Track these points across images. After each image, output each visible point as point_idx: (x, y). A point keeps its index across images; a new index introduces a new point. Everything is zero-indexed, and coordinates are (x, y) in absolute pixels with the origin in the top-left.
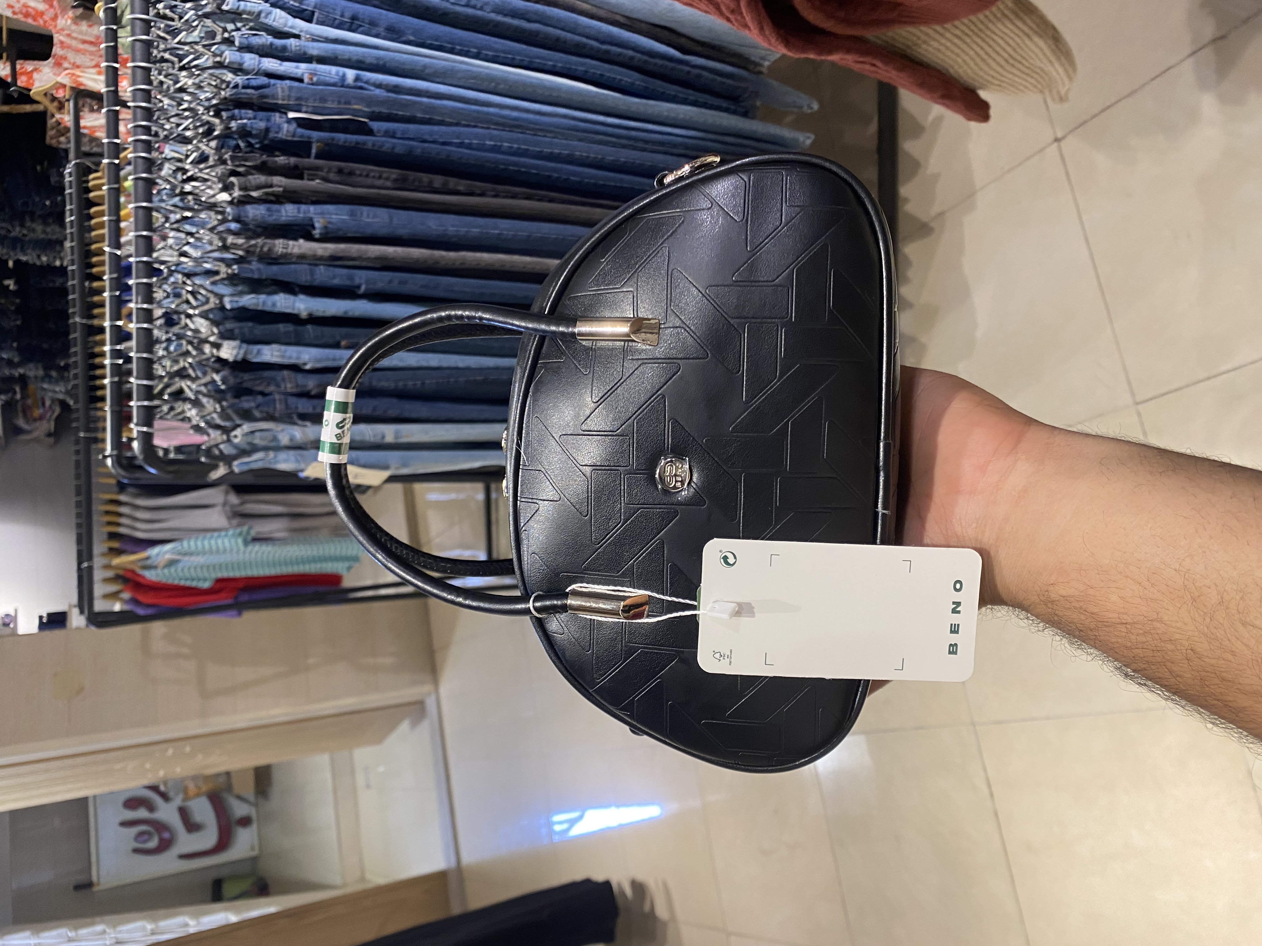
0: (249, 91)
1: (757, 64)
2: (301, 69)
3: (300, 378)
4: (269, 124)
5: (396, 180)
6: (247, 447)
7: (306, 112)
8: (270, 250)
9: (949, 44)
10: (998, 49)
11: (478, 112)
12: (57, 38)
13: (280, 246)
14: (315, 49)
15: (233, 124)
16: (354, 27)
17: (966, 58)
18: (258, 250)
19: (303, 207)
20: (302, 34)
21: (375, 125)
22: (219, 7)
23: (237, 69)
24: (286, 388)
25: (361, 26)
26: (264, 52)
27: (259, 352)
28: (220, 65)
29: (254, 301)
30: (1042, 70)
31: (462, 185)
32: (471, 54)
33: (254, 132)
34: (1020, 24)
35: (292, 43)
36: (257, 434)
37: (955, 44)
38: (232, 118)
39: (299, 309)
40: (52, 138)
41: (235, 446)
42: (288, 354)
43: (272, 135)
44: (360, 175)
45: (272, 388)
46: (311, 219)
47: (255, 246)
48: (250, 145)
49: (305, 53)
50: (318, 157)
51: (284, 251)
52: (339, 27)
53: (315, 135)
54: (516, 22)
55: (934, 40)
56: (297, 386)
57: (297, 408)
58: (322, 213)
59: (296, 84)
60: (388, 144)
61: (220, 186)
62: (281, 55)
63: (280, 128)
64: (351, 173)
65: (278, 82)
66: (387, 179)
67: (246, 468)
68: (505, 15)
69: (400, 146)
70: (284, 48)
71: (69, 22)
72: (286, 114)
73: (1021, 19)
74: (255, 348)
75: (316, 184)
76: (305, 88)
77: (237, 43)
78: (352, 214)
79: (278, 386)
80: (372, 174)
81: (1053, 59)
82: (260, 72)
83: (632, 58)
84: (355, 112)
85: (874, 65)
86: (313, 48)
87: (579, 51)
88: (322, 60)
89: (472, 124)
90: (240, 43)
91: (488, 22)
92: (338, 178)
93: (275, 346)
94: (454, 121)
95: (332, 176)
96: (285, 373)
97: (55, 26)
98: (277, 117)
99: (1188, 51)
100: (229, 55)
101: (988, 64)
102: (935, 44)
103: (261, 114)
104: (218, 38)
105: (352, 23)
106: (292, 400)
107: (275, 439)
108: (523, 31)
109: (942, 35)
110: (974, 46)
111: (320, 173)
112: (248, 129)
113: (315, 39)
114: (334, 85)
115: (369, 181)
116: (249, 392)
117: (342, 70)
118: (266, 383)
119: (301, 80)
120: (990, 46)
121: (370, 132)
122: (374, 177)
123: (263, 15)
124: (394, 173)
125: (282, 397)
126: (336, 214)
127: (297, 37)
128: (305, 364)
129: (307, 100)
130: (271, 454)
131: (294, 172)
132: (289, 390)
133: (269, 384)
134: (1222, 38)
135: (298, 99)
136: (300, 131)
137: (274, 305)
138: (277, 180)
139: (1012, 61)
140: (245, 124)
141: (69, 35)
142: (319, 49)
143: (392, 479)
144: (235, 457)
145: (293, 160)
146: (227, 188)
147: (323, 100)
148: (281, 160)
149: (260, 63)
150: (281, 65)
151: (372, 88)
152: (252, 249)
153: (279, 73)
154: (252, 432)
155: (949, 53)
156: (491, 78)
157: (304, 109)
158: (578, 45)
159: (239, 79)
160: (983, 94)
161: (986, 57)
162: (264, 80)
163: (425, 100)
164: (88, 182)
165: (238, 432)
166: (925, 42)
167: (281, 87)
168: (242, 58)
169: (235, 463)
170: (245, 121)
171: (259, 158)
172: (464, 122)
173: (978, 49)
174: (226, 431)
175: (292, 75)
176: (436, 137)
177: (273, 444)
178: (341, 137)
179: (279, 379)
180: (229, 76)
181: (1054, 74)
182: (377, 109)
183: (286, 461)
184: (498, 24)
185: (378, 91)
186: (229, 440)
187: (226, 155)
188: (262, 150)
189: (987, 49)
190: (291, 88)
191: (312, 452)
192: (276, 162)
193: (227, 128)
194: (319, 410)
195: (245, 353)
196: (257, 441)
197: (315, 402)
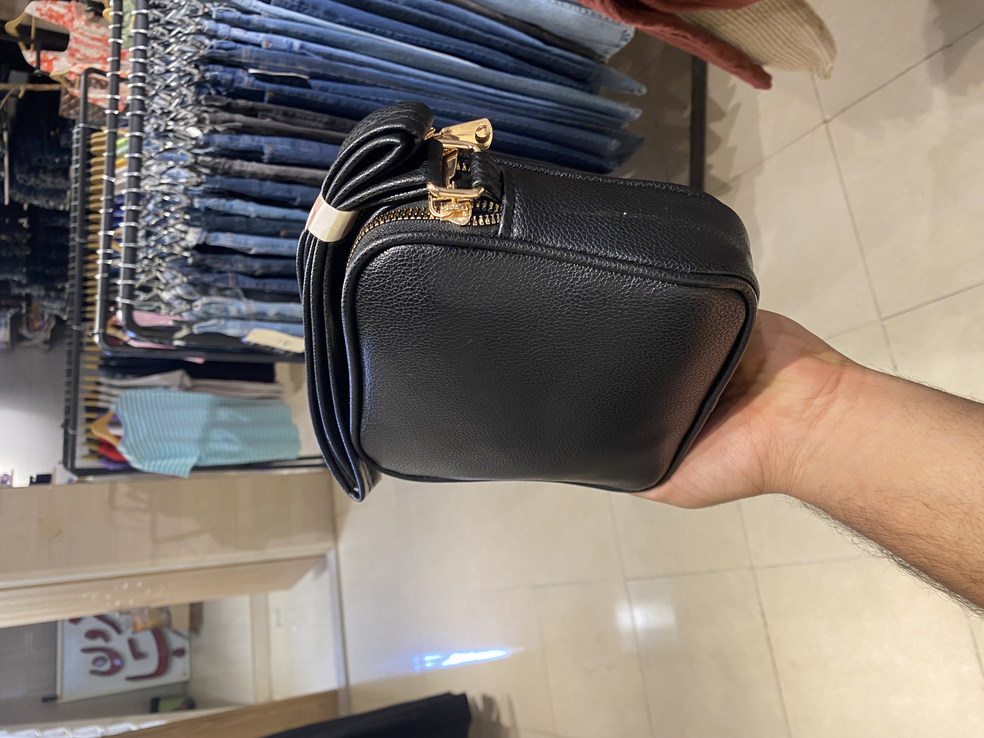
0: (221, 51)
1: (600, 56)
2: (260, 37)
3: (249, 261)
4: (235, 77)
5: (326, 123)
6: (205, 316)
7: (262, 69)
8: (230, 168)
9: (741, 27)
10: (778, 33)
11: (391, 77)
12: (72, 35)
13: (238, 165)
14: (271, 23)
15: (208, 75)
16: (301, 9)
17: (754, 38)
18: (221, 167)
19: (257, 138)
20: (263, 13)
21: (313, 83)
23: (212, 36)
24: (237, 268)
25: (305, 9)
26: (234, 24)
27: (216, 238)
28: (200, 32)
29: (216, 203)
30: (811, 51)
32: (387, 35)
33: (223, 82)
34: (794, 14)
35: (255, 17)
36: (213, 306)
37: (746, 27)
38: (208, 70)
39: (249, 211)
40: (64, 110)
41: (196, 316)
42: (238, 241)
43: (236, 85)
44: (300, 118)
45: (226, 267)
46: (262, 147)
47: (218, 163)
48: (219, 93)
49: (264, 26)
50: (270, 102)
51: (241, 169)
52: (290, 8)
53: (268, 86)
54: (421, 13)
55: (731, 22)
56: (246, 267)
57: (244, 284)
58: (270, 143)
59: (256, 48)
60: (322, 96)
61: (196, 119)
62: (246, 26)
63: (242, 80)
64: (293, 116)
65: (243, 47)
66: (320, 122)
67: (203, 331)
68: (415, 7)
69: (330, 98)
70: (249, 22)
71: (83, 23)
72: (247, 70)
74: (213, 235)
75: (267, 122)
76: (262, 52)
77: (214, 16)
78: (293, 145)
79: (231, 266)
80: (309, 117)
81: (818, 41)
82: (230, 38)
83: (507, 45)
84: (299, 72)
85: (685, 37)
86: (270, 22)
87: (466, 37)
88: (276, 32)
89: (386, 85)
90: (217, 16)
91: (400, 12)
92: (283, 119)
93: (228, 234)
94: (372, 83)
95: (279, 117)
96: (238, 256)
97: (72, 26)
98: (240, 73)
99: (924, 55)
100: (207, 24)
101: (769, 44)
102: (731, 26)
103: (229, 69)
104: (200, 13)
105: (299, 7)
106: (240, 278)
107: (226, 310)
108: (426, 19)
109: (736, 19)
110: (760, 29)
111: (270, 114)
112: (219, 79)
113: (272, 16)
114: (284, 50)
115: (307, 122)
116: (210, 270)
117: (290, 40)
118: (222, 264)
119: (259, 46)
120: (772, 30)
121: (309, 87)
122: (310, 120)
124: (326, 118)
125: (234, 275)
126: (281, 144)
127: (259, 14)
129: (263, 60)
130: (223, 322)
131: (251, 112)
132: (239, 270)
133: (224, 264)
134: (949, 46)
135: (257, 59)
136: (257, 82)
137: (231, 208)
138: (238, 117)
139: (787, 42)
140: (216, 76)
141: (82, 34)
142: (274, 23)
144: (194, 323)
145: (250, 103)
146: (200, 123)
147: (276, 60)
148: (242, 102)
149: (230, 31)
150: (245, 34)
151: (311, 54)
152: (216, 166)
153: (244, 39)
154: (210, 304)
155: (740, 33)
156: (400, 53)
157: (261, 67)
158: (466, 33)
159: (214, 42)
160: (767, 69)
161: (768, 38)
162: (232, 44)
163: (351, 66)
164: (90, 139)
165: (198, 303)
166: (723, 24)
167: (244, 50)
168: (217, 27)
169: (195, 327)
170: (217, 73)
171: (225, 99)
172: (380, 84)
173: (763, 32)
174: (190, 302)
175: (254, 42)
176: (358, 94)
177: (224, 314)
178: (287, 89)
179: (233, 261)
180: (207, 42)
181: (820, 53)
182: (315, 70)
183: (233, 327)
184: (408, 13)
185: (317, 58)
186: (191, 310)
187: (202, 97)
188: (228, 96)
189: (770, 32)
190: (252, 51)
191: (253, 323)
192: (237, 104)
193: (203, 77)
194: (261, 287)
195: (206, 238)
196: (212, 311)
197: (258, 281)
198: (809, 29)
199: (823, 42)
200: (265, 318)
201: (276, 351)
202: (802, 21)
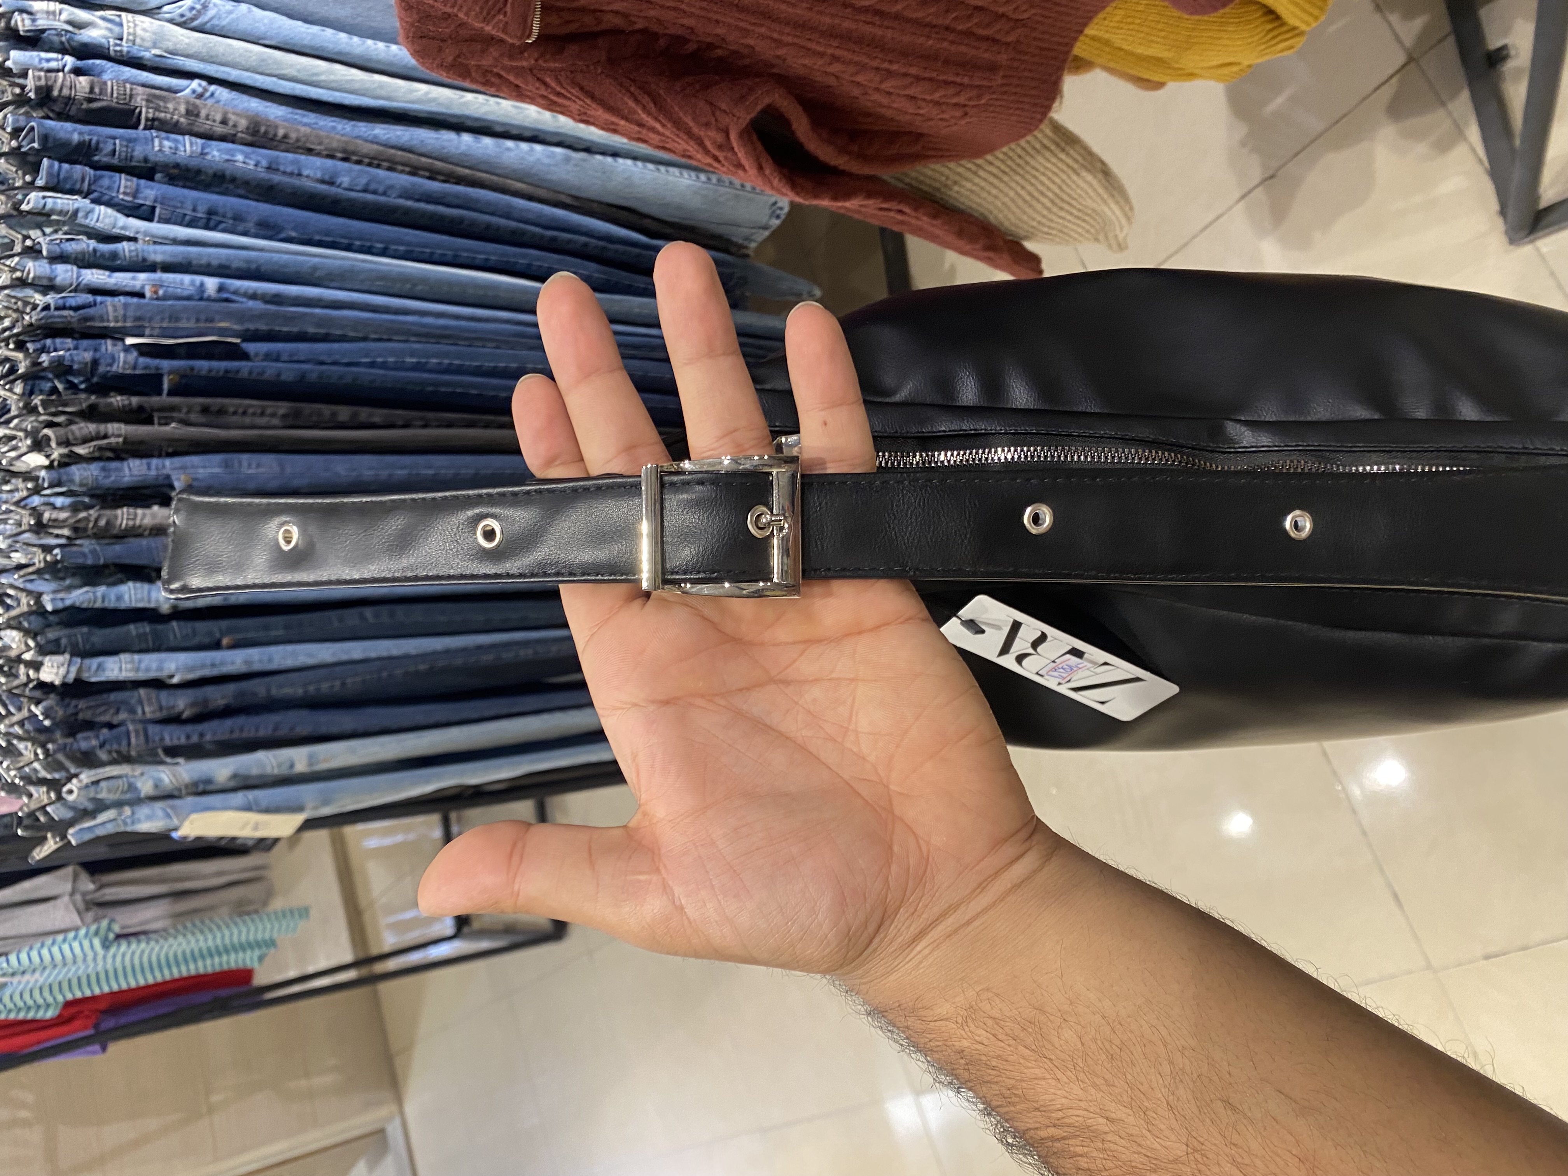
0: (65, 313)
1: (741, 244)
2: (140, 280)
3: (165, 697)
4: (98, 355)
5: (284, 416)
6: (90, 806)
7: (151, 336)
8: (109, 524)
9: (983, 184)
10: (1041, 188)
11: (392, 321)
13: (124, 516)
14: (158, 254)
15: (44, 358)
16: (212, 223)
17: (1006, 200)
18: (91, 525)
19: (155, 462)
20: (139, 236)
21: (251, 347)
22: (16, 206)
23: (48, 286)
24: (144, 712)
25: (221, 222)
26: (84, 262)
27: (100, 667)
28: (22, 283)
29: (90, 596)
30: (1094, 211)
31: (378, 415)
32: (374, 250)
33: (76, 367)
34: (1063, 156)
35: (125, 247)
36: (103, 784)
37: (991, 184)
38: (43, 350)
39: (157, 601)
41: (72, 807)
42: (143, 666)
43: (102, 369)
44: (235, 413)
45: (123, 716)
46: (168, 477)
47: (87, 519)
48: (72, 387)
49: (144, 260)
50: (170, 394)
51: (131, 523)
52: (192, 224)
53: (166, 364)
54: (431, 207)
55: (966, 179)
56: (161, 708)
57: (162, 739)
58: (183, 468)
59: (134, 300)
60: (271, 369)
61: (29, 442)
62: (112, 264)
63: (113, 359)
64: (221, 412)
65: (109, 300)
66: (273, 415)
67: (87, 837)
68: (418, 200)
69: (286, 371)
70: (114, 255)
72: (123, 340)
73: (1063, 150)
74: (94, 662)
75: (172, 429)
76: (147, 305)
77: (45, 253)
78: (226, 465)
79: (132, 711)
80: (251, 411)
81: (1105, 195)
82: (81, 288)
83: (586, 245)
84: (222, 332)
85: (900, 212)
86: (155, 252)
87: (515, 239)
88: (168, 268)
89: (385, 337)
90: (51, 251)
91: (394, 209)
92: (202, 419)
93: (124, 657)
94: (360, 335)
95: (193, 417)
96: (142, 692)
98: (108, 346)
99: (1236, 195)
100: (34, 268)
101: (1031, 206)
102: (969, 185)
103: (85, 343)
104: (18, 248)
105: (209, 220)
106: (153, 729)
107: (131, 787)
108: (442, 217)
109: (975, 173)
110: (1013, 185)
111: (175, 414)
112: (66, 363)
113: (158, 241)
114: (189, 298)
115: (247, 420)
116: (90, 726)
117: (198, 279)
118: (112, 711)
119: (141, 295)
120: (1032, 185)
121: (245, 356)
122: (254, 414)
123: (80, 215)
124: (283, 407)
125: (140, 727)
126: (204, 467)
127: (134, 239)
128: (172, 676)
130: (127, 811)
131: (137, 416)
132: (149, 716)
133: (118, 711)
134: (1271, 177)
135: (138, 319)
136: (143, 360)
137: (119, 598)
138: (112, 427)
139: (1058, 201)
140: (63, 357)
142: (163, 253)
143: (310, 824)
144: (71, 823)
145: (135, 400)
146: (39, 445)
147: (174, 317)
148: (117, 400)
149: (79, 276)
150: (109, 276)
151: (244, 300)
152: (81, 525)
153: (108, 287)
154: (96, 783)
155: (984, 195)
156: (405, 278)
157: (147, 332)
158: (514, 232)
159: (51, 298)
160: (1030, 246)
161: (1028, 198)
162: (86, 298)
163: (318, 311)
165: (74, 785)
166: (955, 183)
167: (112, 305)
168: (52, 271)
169: (71, 831)
170: (61, 353)
171: (86, 400)
172: (373, 336)
173: (1019, 189)
174: (55, 785)
175: (128, 289)
176: (337, 357)
177: (128, 796)
178: (203, 365)
179: (133, 701)
180: (39, 299)
181: (1109, 213)
182: (252, 326)
183: (149, 818)
184: (407, 211)
185: (251, 304)
186: (59, 798)
187: (37, 400)
188: (90, 390)
189: (1029, 188)
190: (126, 306)
191: (189, 802)
192: (111, 404)
193: (36, 364)
194: (195, 739)
195: (80, 670)
196: (103, 795)
197: (189, 728)
198: (1089, 177)
199: (1112, 196)
200: (210, 787)
201: (238, 842)
202: (1076, 166)
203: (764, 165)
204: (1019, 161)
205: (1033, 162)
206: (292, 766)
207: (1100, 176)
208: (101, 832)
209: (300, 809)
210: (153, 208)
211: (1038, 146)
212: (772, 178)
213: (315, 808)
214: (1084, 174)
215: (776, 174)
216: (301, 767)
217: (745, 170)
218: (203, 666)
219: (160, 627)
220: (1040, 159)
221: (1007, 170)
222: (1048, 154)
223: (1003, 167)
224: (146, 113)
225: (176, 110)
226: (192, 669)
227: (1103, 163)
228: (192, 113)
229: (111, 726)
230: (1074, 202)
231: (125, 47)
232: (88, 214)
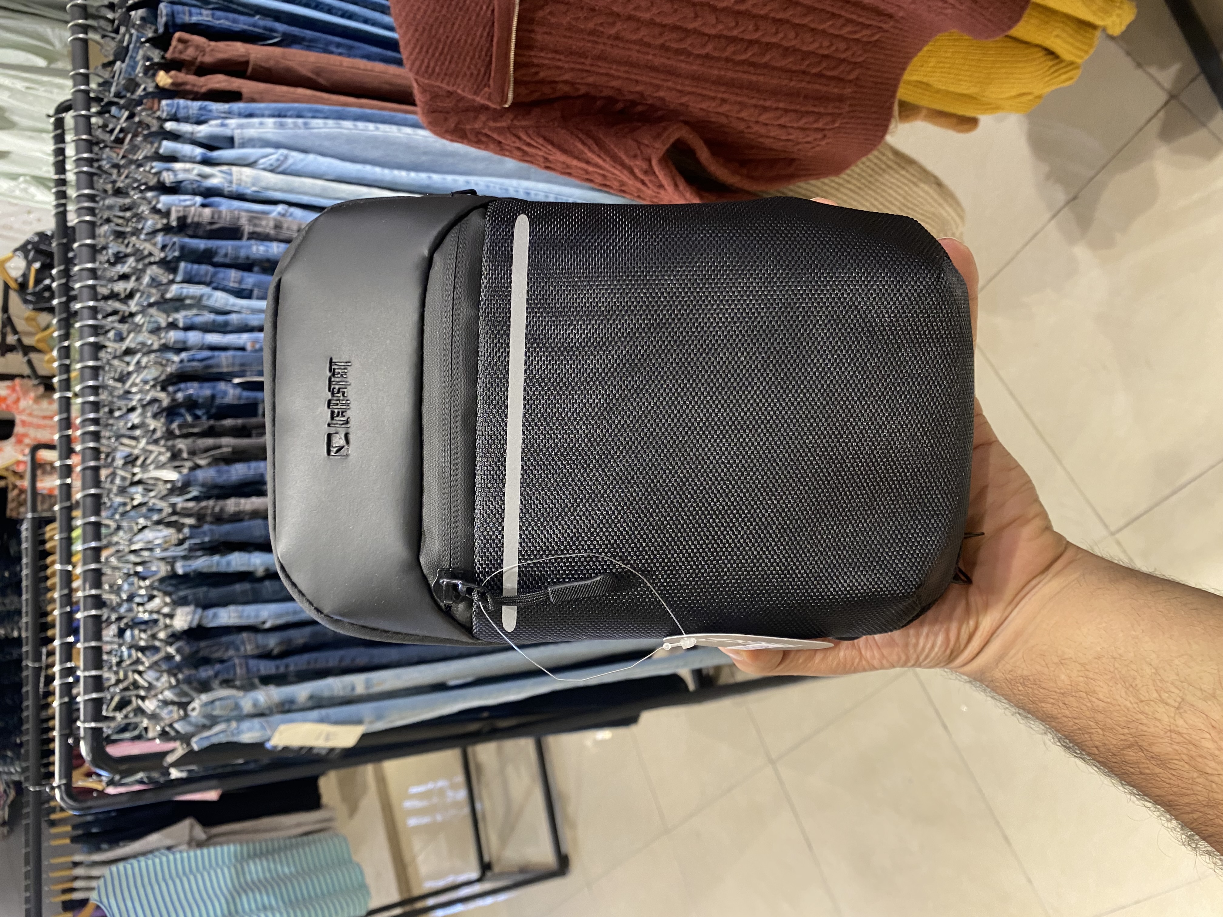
0: (195, 364)
2: (244, 339)
3: (260, 638)
4: (215, 392)
6: (206, 722)
7: (250, 376)
8: (222, 510)
12: (18, 418)
13: (232, 505)
15: (180, 396)
18: (209, 511)
19: (252, 464)
20: (243, 310)
22: (162, 296)
23: (180, 348)
24: (246, 650)
26: (207, 328)
27: (215, 616)
28: (165, 348)
29: (207, 563)
30: (934, 214)
33: (201, 401)
34: (903, 172)
35: (233, 317)
36: (217, 703)
38: (179, 390)
39: (255, 565)
40: (12, 510)
41: (194, 722)
42: (245, 614)
43: (218, 401)
45: (231, 652)
46: (261, 475)
47: (206, 507)
48: (197, 417)
49: (246, 325)
51: (237, 509)
53: (260, 395)
56: (258, 647)
57: (259, 670)
59: (239, 353)
61: (168, 455)
62: (224, 329)
63: (225, 393)
65: (222, 354)
67: (206, 744)
70: (226, 324)
71: (31, 402)
72: (231, 381)
73: (903, 168)
74: (211, 612)
76: (247, 356)
77: (181, 325)
79: (237, 649)
82: (204, 347)
86: (254, 320)
90: (184, 323)
93: (232, 608)
96: (245, 635)
98: (222, 385)
100: (173, 336)
103: (207, 385)
104: (163, 325)
106: (252, 663)
107: (237, 707)
109: (837, 190)
110: (868, 197)
112: (194, 398)
113: (253, 312)
116: (206, 661)
118: (223, 649)
119: (243, 349)
120: (882, 196)
123: (205, 298)
125: (243, 661)
127: (240, 312)
128: (264, 623)
129: (250, 365)
130: (234, 724)
131: (242, 432)
132: (249, 652)
133: (227, 649)
135: (242, 365)
136: (246, 394)
137: (228, 564)
138: (226, 441)
140: (191, 395)
142: (259, 319)
144: (193, 735)
145: (240, 421)
146: (175, 457)
148: (229, 422)
149: (203, 338)
150: (224, 338)
152: (203, 512)
153: (221, 345)
154: (213, 702)
157: (247, 374)
159: (184, 355)
162: (207, 353)
165: (196, 704)
167: (224, 358)
168: (186, 336)
169: (194, 740)
170: (191, 392)
171: (206, 423)
173: (872, 200)
174: (182, 706)
175: (237, 346)
177: (235, 713)
179: (238, 642)
180: (174, 357)
181: (945, 214)
183: (250, 730)
186: (186, 715)
187: (174, 426)
188: (209, 418)
190: (234, 357)
191: (278, 717)
192: (222, 426)
193: (174, 400)
194: (282, 670)
195: (201, 619)
196: (216, 713)
197: (278, 662)
198: (926, 187)
199: (945, 200)
200: (294, 707)
201: (315, 751)
202: (915, 180)
203: (679, 183)
204: (870, 179)
205: (880, 179)
206: (353, 689)
207: (934, 186)
208: (215, 740)
209: (359, 722)
210: (251, 291)
211: (883, 166)
212: (684, 192)
213: (371, 722)
214: (922, 185)
215: (687, 189)
216: (360, 690)
217: (665, 189)
218: (288, 614)
219: (257, 585)
220: (887, 176)
221: (862, 186)
222: (891, 172)
223: (859, 184)
224: (247, 229)
225: (267, 226)
226: (279, 616)
227: (936, 178)
228: (278, 226)
229: (222, 661)
230: (917, 209)
231: (234, 188)
232: (210, 296)
